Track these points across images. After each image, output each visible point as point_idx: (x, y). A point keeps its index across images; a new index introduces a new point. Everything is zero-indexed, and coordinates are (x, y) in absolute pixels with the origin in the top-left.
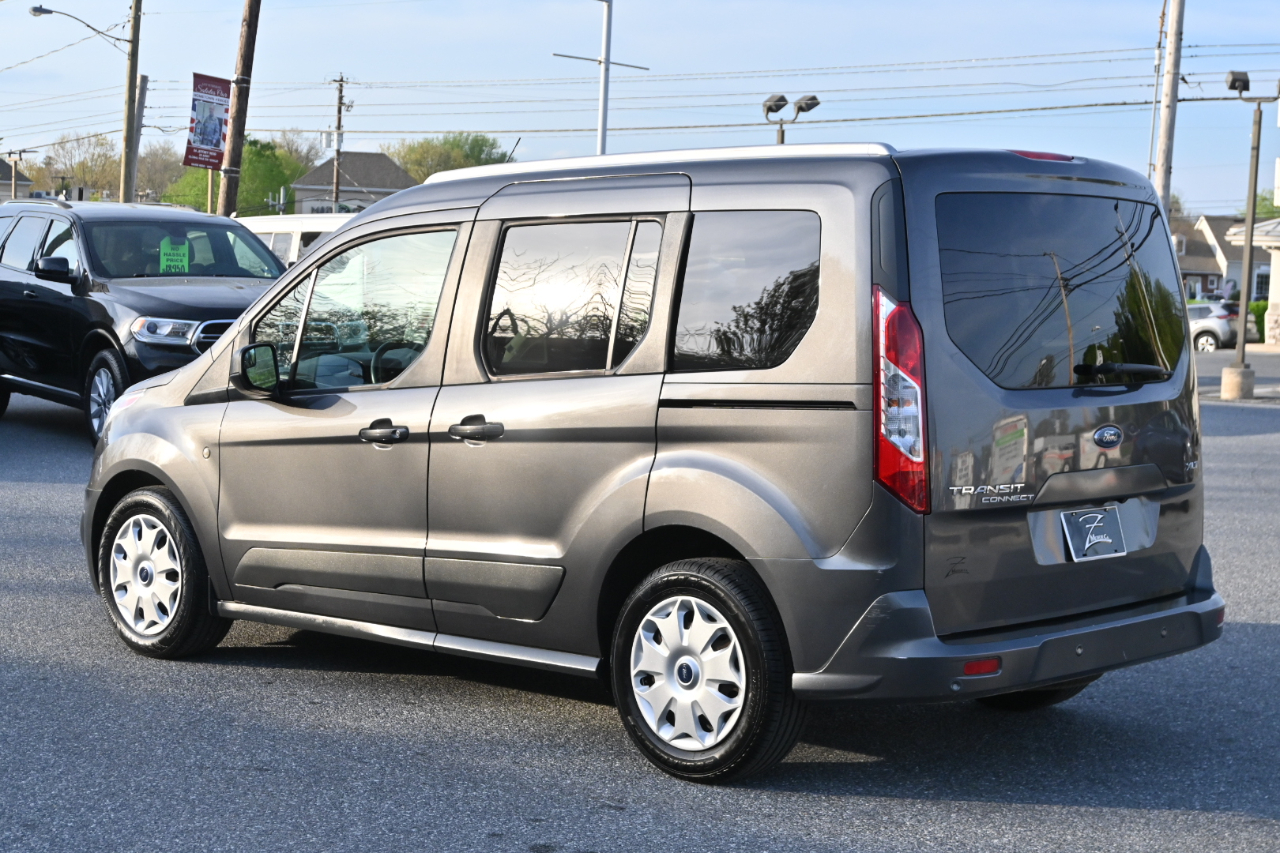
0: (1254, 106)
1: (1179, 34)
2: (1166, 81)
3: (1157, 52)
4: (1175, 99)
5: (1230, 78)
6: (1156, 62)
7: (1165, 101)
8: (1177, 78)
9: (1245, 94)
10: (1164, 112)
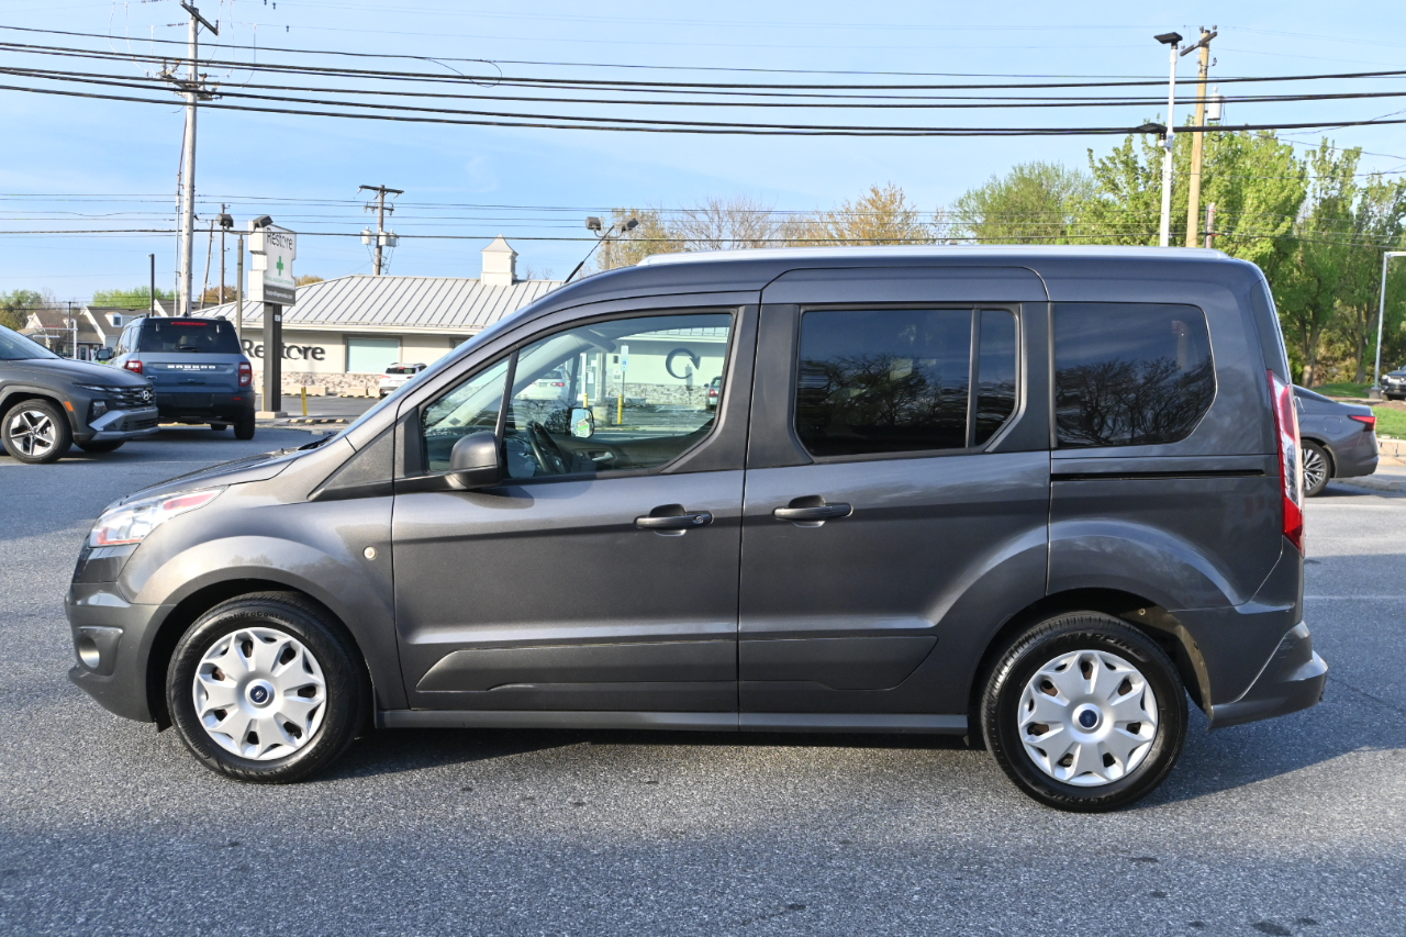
0: (238, 237)
1: (192, 187)
2: (185, 217)
3: (177, 198)
4: (192, 230)
5: (220, 218)
6: (177, 204)
7: (185, 230)
8: (193, 217)
9: (231, 229)
10: (185, 238)
